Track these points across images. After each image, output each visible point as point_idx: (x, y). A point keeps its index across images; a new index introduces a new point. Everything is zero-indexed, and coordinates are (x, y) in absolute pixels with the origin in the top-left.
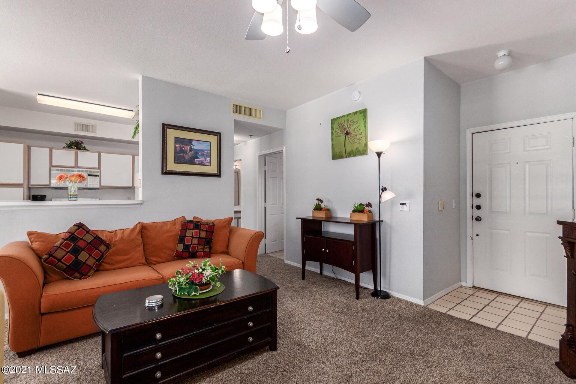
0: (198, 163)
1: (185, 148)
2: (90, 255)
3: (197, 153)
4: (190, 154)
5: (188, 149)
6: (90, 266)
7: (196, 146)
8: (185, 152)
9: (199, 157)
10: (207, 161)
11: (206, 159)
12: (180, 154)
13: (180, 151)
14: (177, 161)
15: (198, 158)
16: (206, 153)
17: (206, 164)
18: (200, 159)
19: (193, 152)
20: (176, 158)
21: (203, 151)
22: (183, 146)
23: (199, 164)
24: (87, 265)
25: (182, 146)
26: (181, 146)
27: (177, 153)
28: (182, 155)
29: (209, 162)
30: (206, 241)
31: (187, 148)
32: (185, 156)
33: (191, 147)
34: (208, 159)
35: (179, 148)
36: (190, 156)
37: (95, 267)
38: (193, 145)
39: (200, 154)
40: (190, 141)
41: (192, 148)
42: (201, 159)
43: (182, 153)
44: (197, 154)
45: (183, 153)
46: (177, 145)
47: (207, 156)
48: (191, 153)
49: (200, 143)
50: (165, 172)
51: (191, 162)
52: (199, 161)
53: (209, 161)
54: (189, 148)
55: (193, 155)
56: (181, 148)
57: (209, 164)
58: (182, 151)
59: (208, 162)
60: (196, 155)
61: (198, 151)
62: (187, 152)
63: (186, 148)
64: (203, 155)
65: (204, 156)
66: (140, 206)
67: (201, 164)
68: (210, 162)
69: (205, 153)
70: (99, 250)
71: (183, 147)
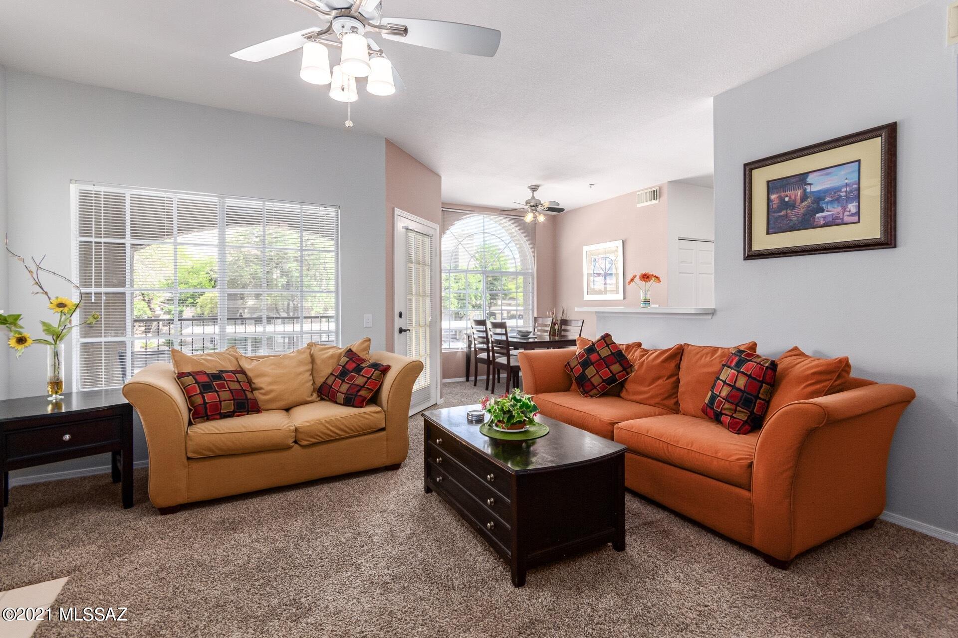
0: (822, 223)
1: (790, 198)
2: (598, 373)
3: (818, 202)
4: (802, 208)
5: (799, 197)
6: (593, 385)
7: (817, 184)
8: (790, 206)
9: (826, 208)
10: (850, 211)
11: (844, 209)
12: (780, 212)
13: (778, 207)
14: (772, 228)
15: (822, 210)
16: (846, 192)
17: (847, 219)
18: (827, 211)
19: (809, 200)
20: (771, 222)
21: (838, 189)
22: (787, 193)
23: (825, 225)
24: (591, 382)
25: (782, 194)
26: (781, 196)
27: (774, 212)
28: (783, 213)
29: (856, 213)
30: (743, 398)
31: (796, 196)
32: (790, 214)
33: (805, 190)
34: (852, 207)
35: (776, 201)
36: (802, 211)
37: (599, 388)
38: (810, 184)
39: (828, 199)
40: (802, 178)
41: (808, 190)
42: (832, 210)
43: (784, 210)
44: (821, 202)
45: (787, 209)
46: (773, 197)
47: (849, 199)
48: (805, 203)
49: (828, 174)
50: (751, 255)
51: (806, 223)
52: (825, 218)
53: (854, 210)
54: (799, 194)
55: (809, 207)
56: (781, 199)
57: (855, 219)
58: (785, 205)
59: (852, 215)
60: (818, 203)
61: (822, 194)
62: (795, 203)
63: (793, 197)
64: (838, 200)
65: (839, 203)
66: (710, 317)
67: (834, 222)
68: (858, 213)
69: (843, 194)
70: (609, 369)
71: (787, 196)
